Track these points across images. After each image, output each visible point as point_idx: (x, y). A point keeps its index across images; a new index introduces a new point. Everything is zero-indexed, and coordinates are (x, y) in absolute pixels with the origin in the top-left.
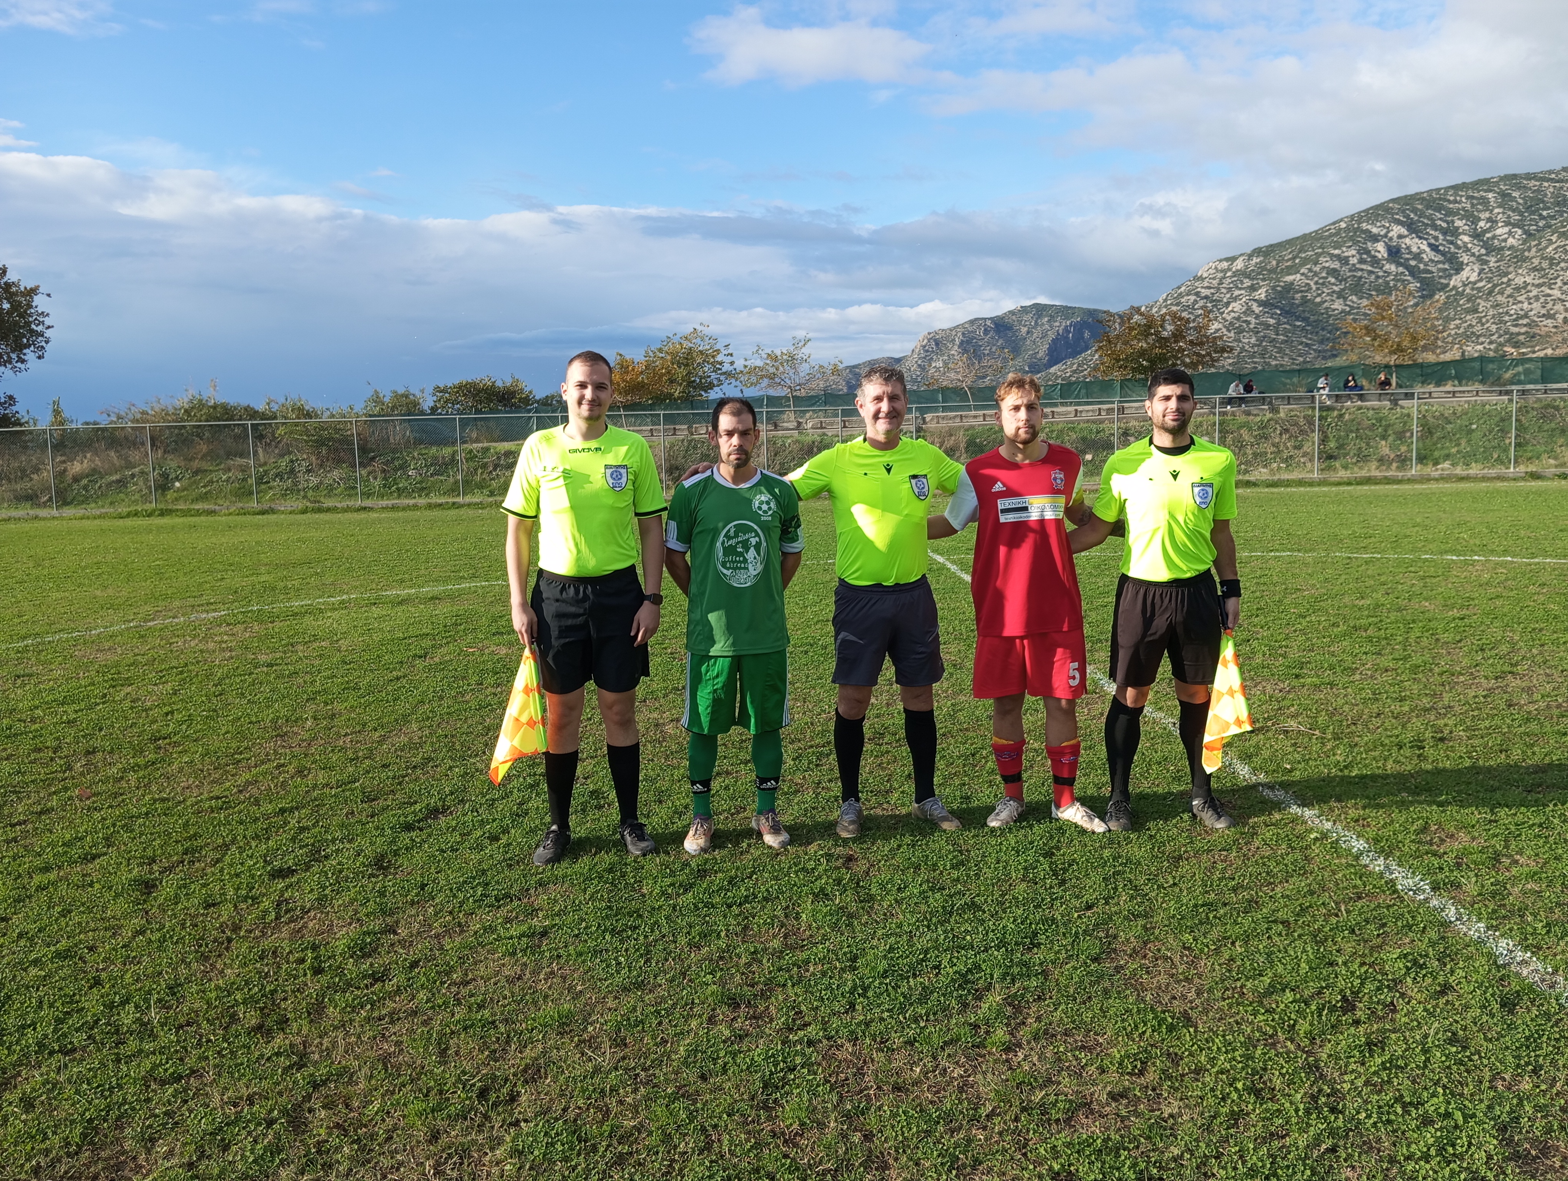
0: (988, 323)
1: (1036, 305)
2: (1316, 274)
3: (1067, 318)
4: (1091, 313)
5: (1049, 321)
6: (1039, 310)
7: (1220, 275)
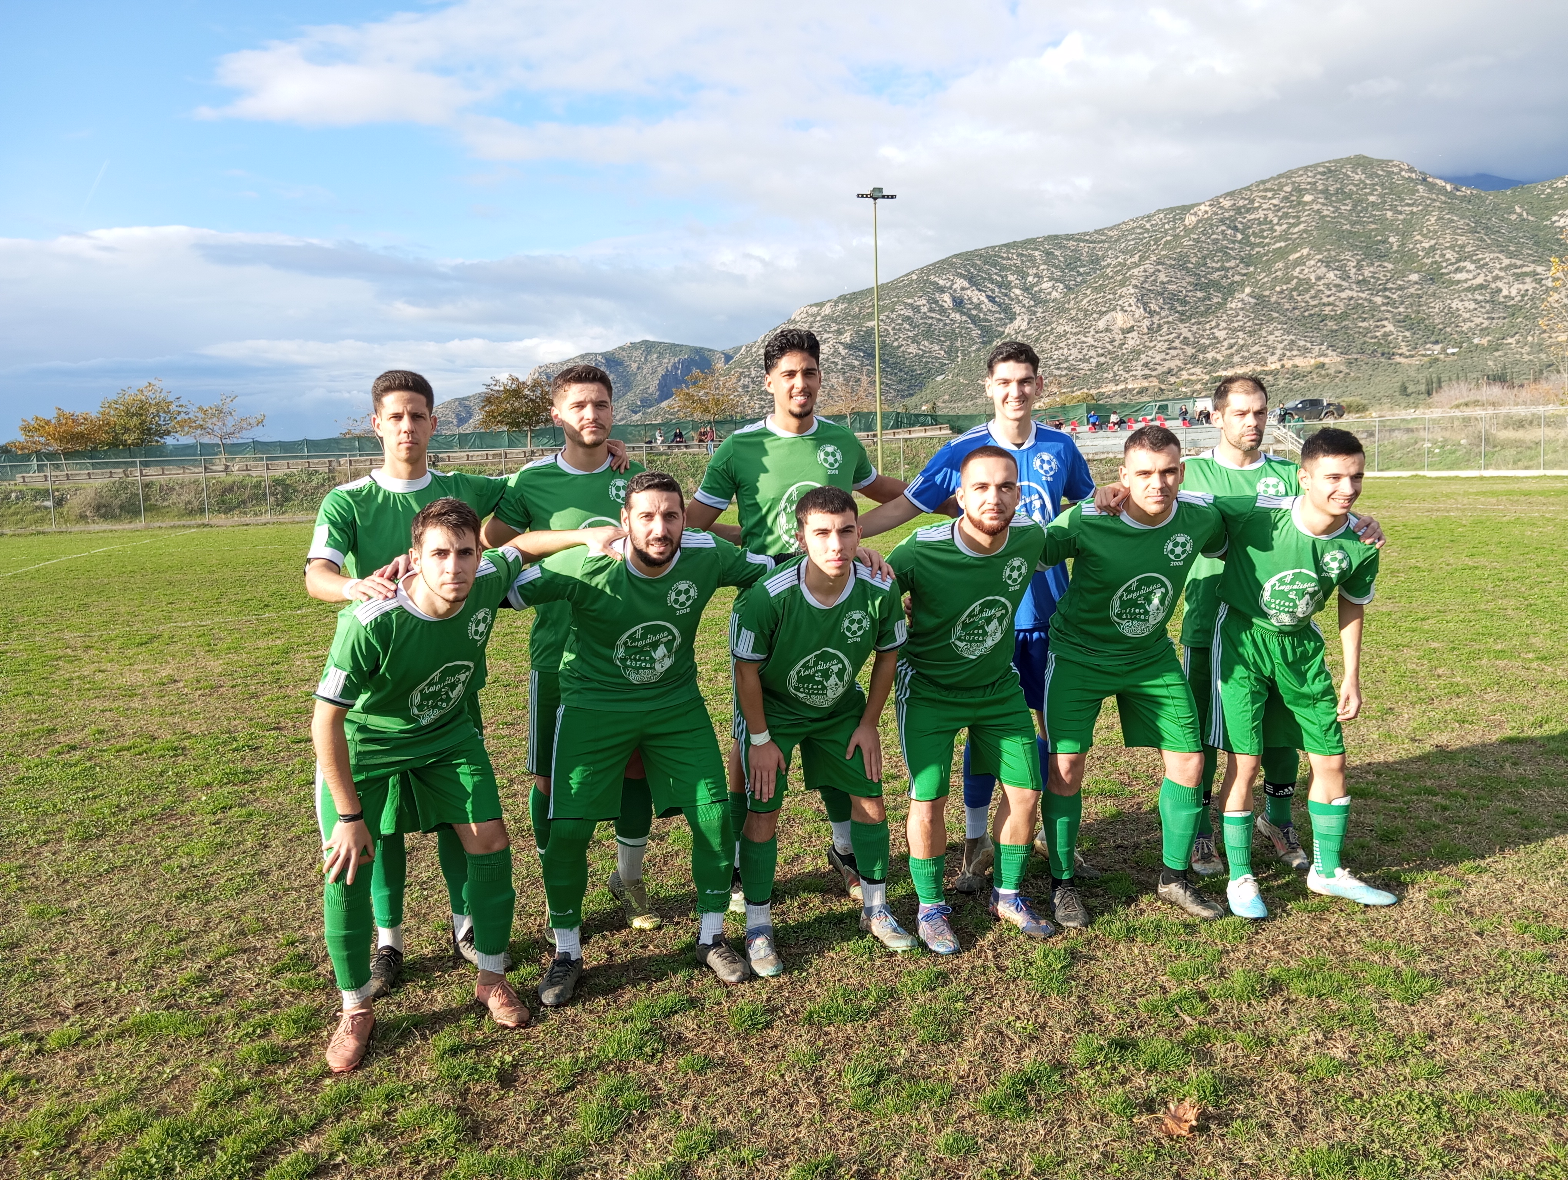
0: (599, 358)
1: (645, 342)
2: (893, 321)
3: (675, 355)
4: (698, 351)
5: (658, 357)
6: (648, 347)
7: (811, 319)
